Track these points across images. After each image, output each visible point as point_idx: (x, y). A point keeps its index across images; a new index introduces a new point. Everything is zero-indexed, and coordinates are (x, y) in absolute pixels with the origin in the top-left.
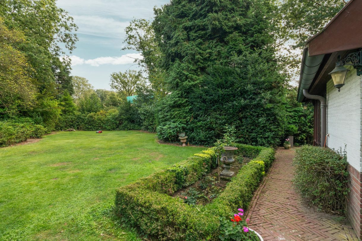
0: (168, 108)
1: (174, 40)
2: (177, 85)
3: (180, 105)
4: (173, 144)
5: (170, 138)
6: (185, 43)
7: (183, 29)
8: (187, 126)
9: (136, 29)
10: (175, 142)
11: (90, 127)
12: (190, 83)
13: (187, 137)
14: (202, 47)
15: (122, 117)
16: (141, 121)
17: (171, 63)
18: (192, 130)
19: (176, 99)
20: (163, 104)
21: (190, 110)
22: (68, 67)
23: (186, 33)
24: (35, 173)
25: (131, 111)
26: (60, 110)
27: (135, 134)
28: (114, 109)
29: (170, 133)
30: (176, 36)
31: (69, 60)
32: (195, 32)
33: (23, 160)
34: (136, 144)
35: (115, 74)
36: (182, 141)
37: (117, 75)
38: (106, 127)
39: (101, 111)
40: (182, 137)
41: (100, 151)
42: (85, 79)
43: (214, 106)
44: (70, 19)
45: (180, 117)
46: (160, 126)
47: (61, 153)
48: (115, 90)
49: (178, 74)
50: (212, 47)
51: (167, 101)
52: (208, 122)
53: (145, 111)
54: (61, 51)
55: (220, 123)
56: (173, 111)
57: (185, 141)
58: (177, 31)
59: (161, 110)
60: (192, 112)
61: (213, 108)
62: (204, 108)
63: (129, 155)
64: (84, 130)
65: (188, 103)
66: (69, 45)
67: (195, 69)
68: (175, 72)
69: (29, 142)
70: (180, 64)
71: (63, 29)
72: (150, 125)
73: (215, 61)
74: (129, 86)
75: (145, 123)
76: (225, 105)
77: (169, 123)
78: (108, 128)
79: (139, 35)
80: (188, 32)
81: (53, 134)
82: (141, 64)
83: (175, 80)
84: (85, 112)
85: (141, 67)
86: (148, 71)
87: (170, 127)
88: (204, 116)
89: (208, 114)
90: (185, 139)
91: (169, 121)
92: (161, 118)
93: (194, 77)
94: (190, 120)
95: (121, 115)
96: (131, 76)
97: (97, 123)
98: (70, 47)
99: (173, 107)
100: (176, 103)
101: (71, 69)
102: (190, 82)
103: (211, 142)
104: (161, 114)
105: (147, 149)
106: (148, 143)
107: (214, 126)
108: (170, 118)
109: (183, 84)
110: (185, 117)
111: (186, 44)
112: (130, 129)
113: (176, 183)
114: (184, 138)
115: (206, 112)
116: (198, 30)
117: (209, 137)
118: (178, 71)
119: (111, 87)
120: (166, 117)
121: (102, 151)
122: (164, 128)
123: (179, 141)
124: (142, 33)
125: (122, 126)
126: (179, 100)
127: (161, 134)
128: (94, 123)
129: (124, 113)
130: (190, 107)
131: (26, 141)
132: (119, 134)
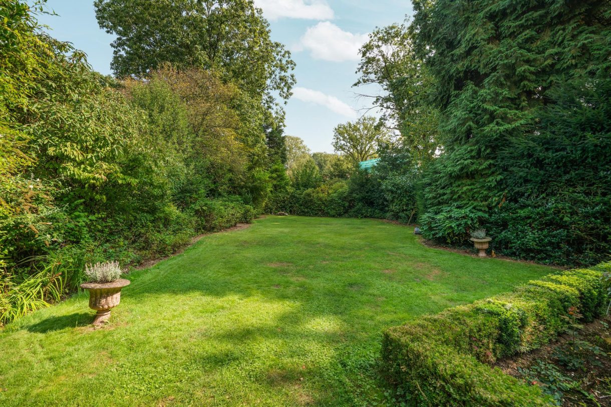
0: (446, 180)
1: (464, 46)
2: (468, 133)
3: (474, 174)
4: (456, 250)
5: (450, 238)
6: (490, 46)
7: (485, 20)
8: (490, 216)
9: (378, 46)
10: (460, 246)
11: (306, 210)
12: (502, 128)
13: (489, 239)
14: (534, 46)
15: (354, 195)
16: (385, 203)
17: (454, 93)
18: (504, 225)
19: (466, 162)
20: (436, 173)
21: (499, 183)
22: (281, 124)
23: (492, 26)
24: (252, 273)
25: (369, 186)
26: (270, 185)
27: (376, 225)
28: (340, 183)
29: (451, 227)
30: (467, 37)
31: (283, 114)
32: (516, 19)
33: (236, 253)
34: (383, 244)
35: (341, 128)
36: (477, 246)
37: (344, 128)
38: (329, 211)
39: (323, 186)
40: (478, 238)
41: (327, 251)
42: (300, 139)
43: (566, 173)
44: (287, 55)
45: (473, 198)
46: (427, 215)
47: (277, 248)
48: (340, 153)
49: (470, 112)
50: (562, 42)
51: (445, 166)
52: (549, 209)
53: (393, 186)
54: (274, 102)
55: (587, 212)
56: (459, 186)
57: (486, 246)
58: (470, 27)
59: (430, 184)
60: (504, 189)
61: (567, 177)
62: (539, 179)
63: (375, 261)
64: (298, 215)
65: (493, 169)
66: (283, 92)
67: (513, 96)
68: (465, 108)
69: (238, 229)
70: (475, 92)
71: (278, 71)
72: (403, 211)
73: (572, 72)
74: (362, 144)
75: (394, 207)
76: (604, 170)
77: (449, 209)
78: (332, 212)
79: (383, 56)
80: (496, 25)
81: (262, 218)
82: (385, 105)
83: (463, 124)
84: (301, 187)
85: (384, 110)
86: (396, 115)
87: (450, 217)
88: (537, 197)
89: (549, 190)
90: (486, 242)
91: (446, 205)
92: (430, 199)
93: (511, 113)
94: (498, 203)
95: (352, 193)
96: (366, 128)
97: (317, 205)
98: (285, 95)
99: (458, 177)
100: (465, 170)
101: (284, 126)
102: (501, 125)
103: (557, 254)
104: (430, 192)
105: (405, 254)
106: (404, 244)
107: (566, 219)
108: (451, 199)
109: (484, 130)
110: (486, 198)
111: (492, 49)
112: (365, 217)
113: (499, 340)
114: (484, 240)
115: (544, 187)
116: (524, 13)
117: (550, 243)
118: (472, 105)
119: (334, 148)
120: (440, 197)
121: (331, 251)
122: (438, 217)
123: (472, 245)
124: (389, 50)
125: (353, 210)
126: (473, 164)
127: (431, 229)
128: (312, 205)
129: (357, 190)
130: (499, 178)
131: (235, 226)
132: (349, 224)
